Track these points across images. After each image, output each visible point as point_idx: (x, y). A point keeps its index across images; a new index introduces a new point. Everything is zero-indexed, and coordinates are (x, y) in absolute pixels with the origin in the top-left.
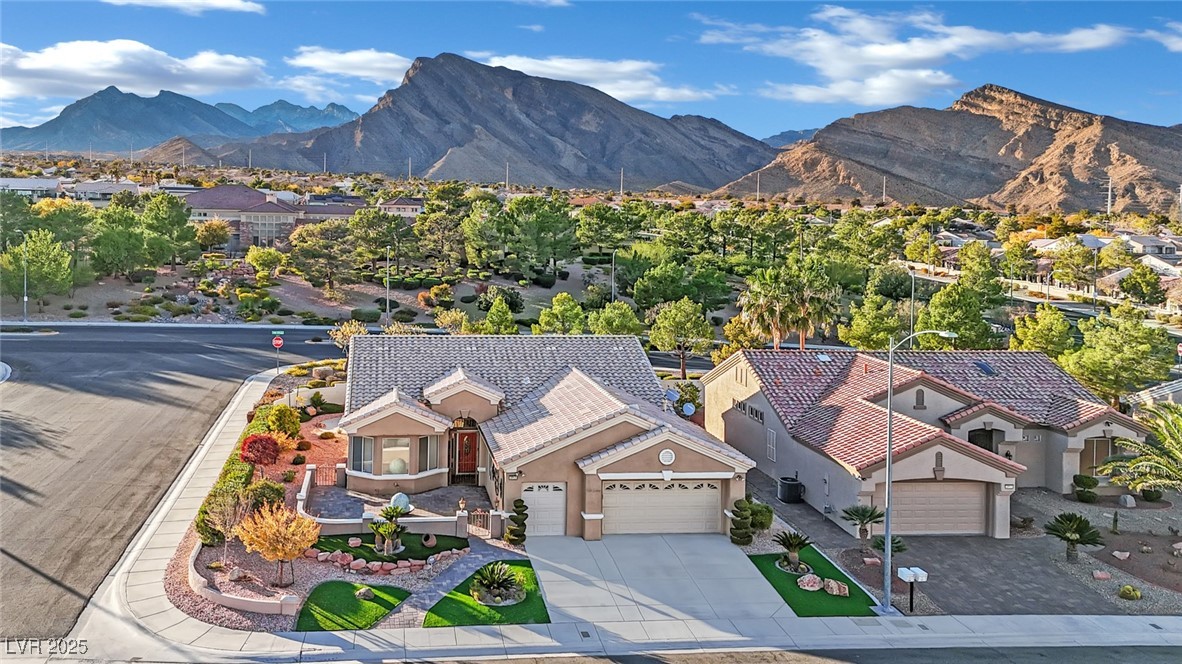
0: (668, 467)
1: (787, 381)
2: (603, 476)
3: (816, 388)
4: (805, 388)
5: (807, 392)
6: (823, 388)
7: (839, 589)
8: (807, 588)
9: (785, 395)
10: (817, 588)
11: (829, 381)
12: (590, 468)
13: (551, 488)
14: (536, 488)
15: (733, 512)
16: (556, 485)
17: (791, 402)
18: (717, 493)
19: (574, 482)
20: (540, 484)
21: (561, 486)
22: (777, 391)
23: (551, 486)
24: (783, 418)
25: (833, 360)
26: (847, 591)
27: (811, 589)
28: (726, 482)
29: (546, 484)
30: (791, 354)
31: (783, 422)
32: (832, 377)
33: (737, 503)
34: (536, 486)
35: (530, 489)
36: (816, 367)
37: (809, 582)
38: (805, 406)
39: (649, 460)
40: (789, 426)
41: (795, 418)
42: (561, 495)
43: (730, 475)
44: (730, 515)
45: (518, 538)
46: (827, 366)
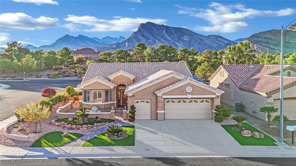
0: (189, 93)
1: (238, 73)
2: (164, 97)
3: (249, 75)
4: (244, 75)
5: (245, 76)
6: (251, 75)
7: (260, 136)
8: (245, 135)
9: (237, 77)
10: (250, 135)
11: (253, 73)
12: (159, 94)
13: (145, 102)
14: (140, 102)
15: (215, 110)
16: (147, 100)
17: (239, 79)
18: (209, 104)
19: (154, 99)
20: (141, 100)
21: (149, 101)
22: (234, 76)
23: (145, 101)
24: (236, 83)
25: (255, 67)
26: (263, 137)
27: (248, 136)
28: (212, 99)
29: (143, 100)
30: (239, 66)
31: (236, 85)
32: (254, 72)
33: (217, 107)
34: (139, 101)
35: (138, 102)
36: (248, 69)
37: (246, 133)
38: (245, 80)
39: (182, 90)
40: (238, 85)
41: (241, 83)
42: (149, 104)
43: (214, 96)
44: (214, 111)
45: (132, 119)
46: (253, 69)
